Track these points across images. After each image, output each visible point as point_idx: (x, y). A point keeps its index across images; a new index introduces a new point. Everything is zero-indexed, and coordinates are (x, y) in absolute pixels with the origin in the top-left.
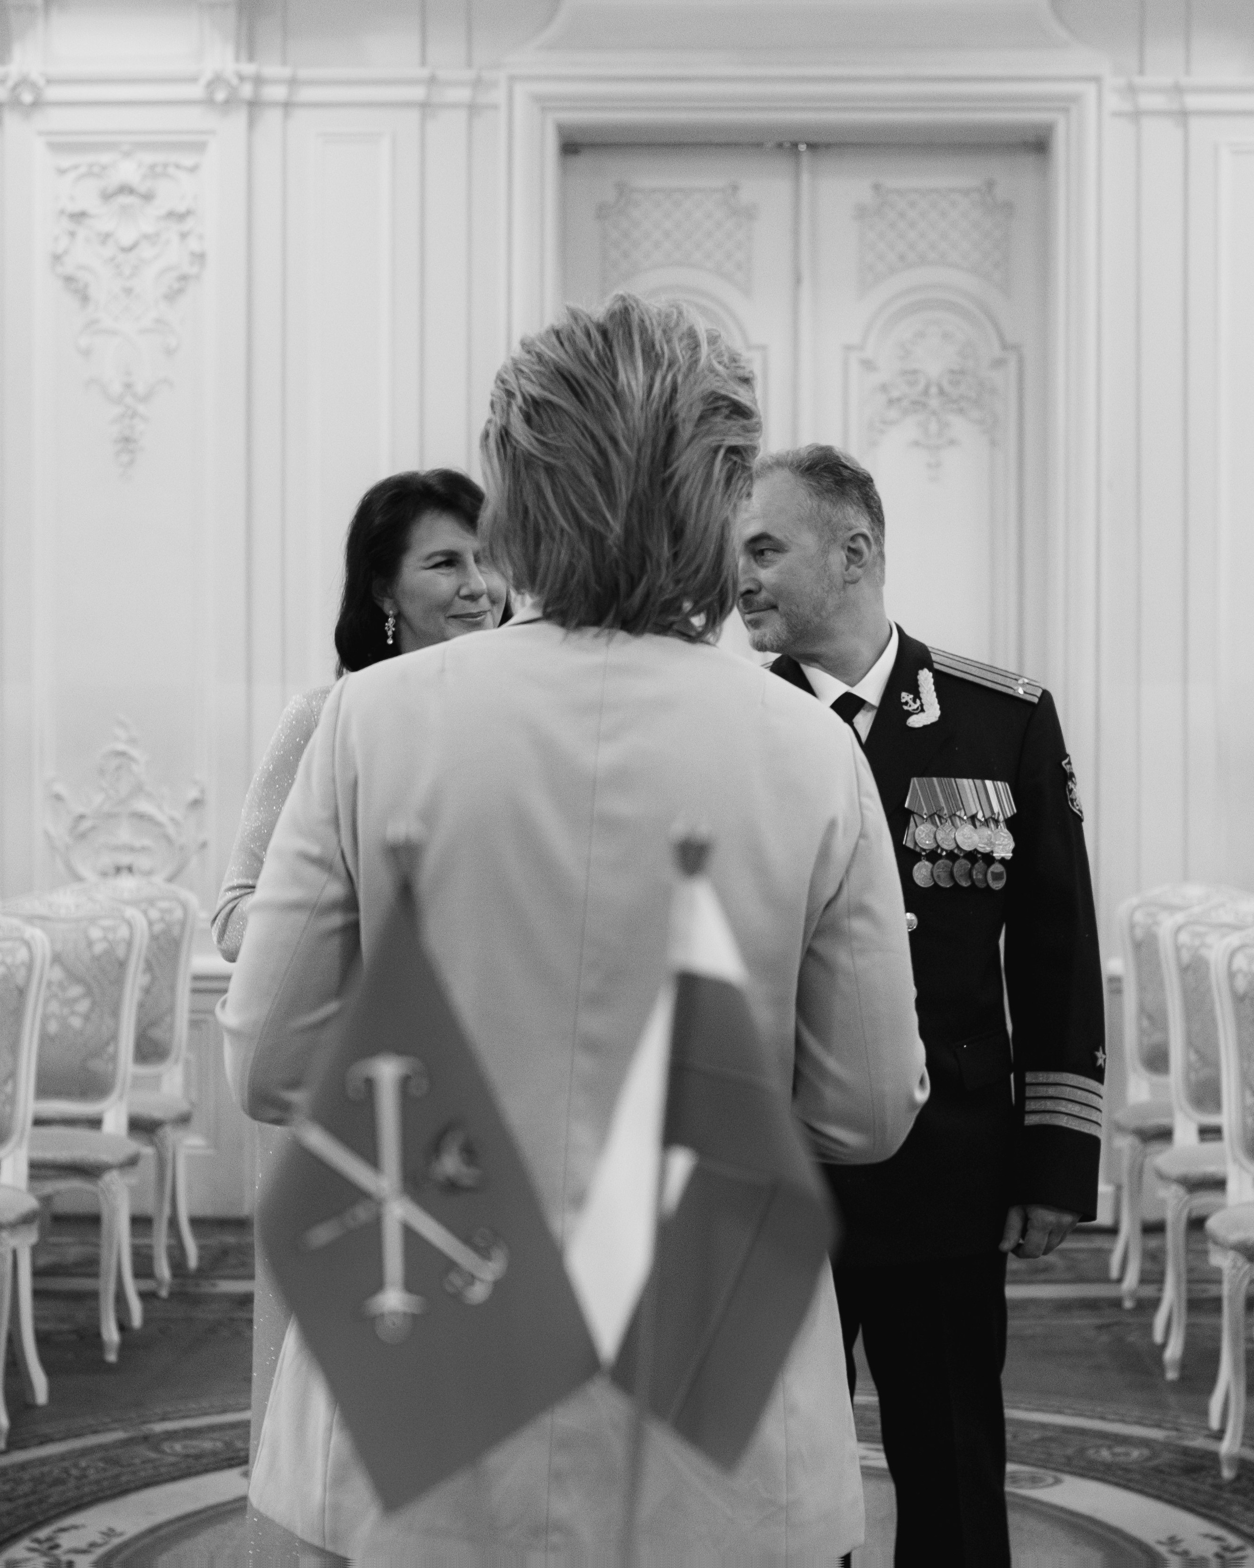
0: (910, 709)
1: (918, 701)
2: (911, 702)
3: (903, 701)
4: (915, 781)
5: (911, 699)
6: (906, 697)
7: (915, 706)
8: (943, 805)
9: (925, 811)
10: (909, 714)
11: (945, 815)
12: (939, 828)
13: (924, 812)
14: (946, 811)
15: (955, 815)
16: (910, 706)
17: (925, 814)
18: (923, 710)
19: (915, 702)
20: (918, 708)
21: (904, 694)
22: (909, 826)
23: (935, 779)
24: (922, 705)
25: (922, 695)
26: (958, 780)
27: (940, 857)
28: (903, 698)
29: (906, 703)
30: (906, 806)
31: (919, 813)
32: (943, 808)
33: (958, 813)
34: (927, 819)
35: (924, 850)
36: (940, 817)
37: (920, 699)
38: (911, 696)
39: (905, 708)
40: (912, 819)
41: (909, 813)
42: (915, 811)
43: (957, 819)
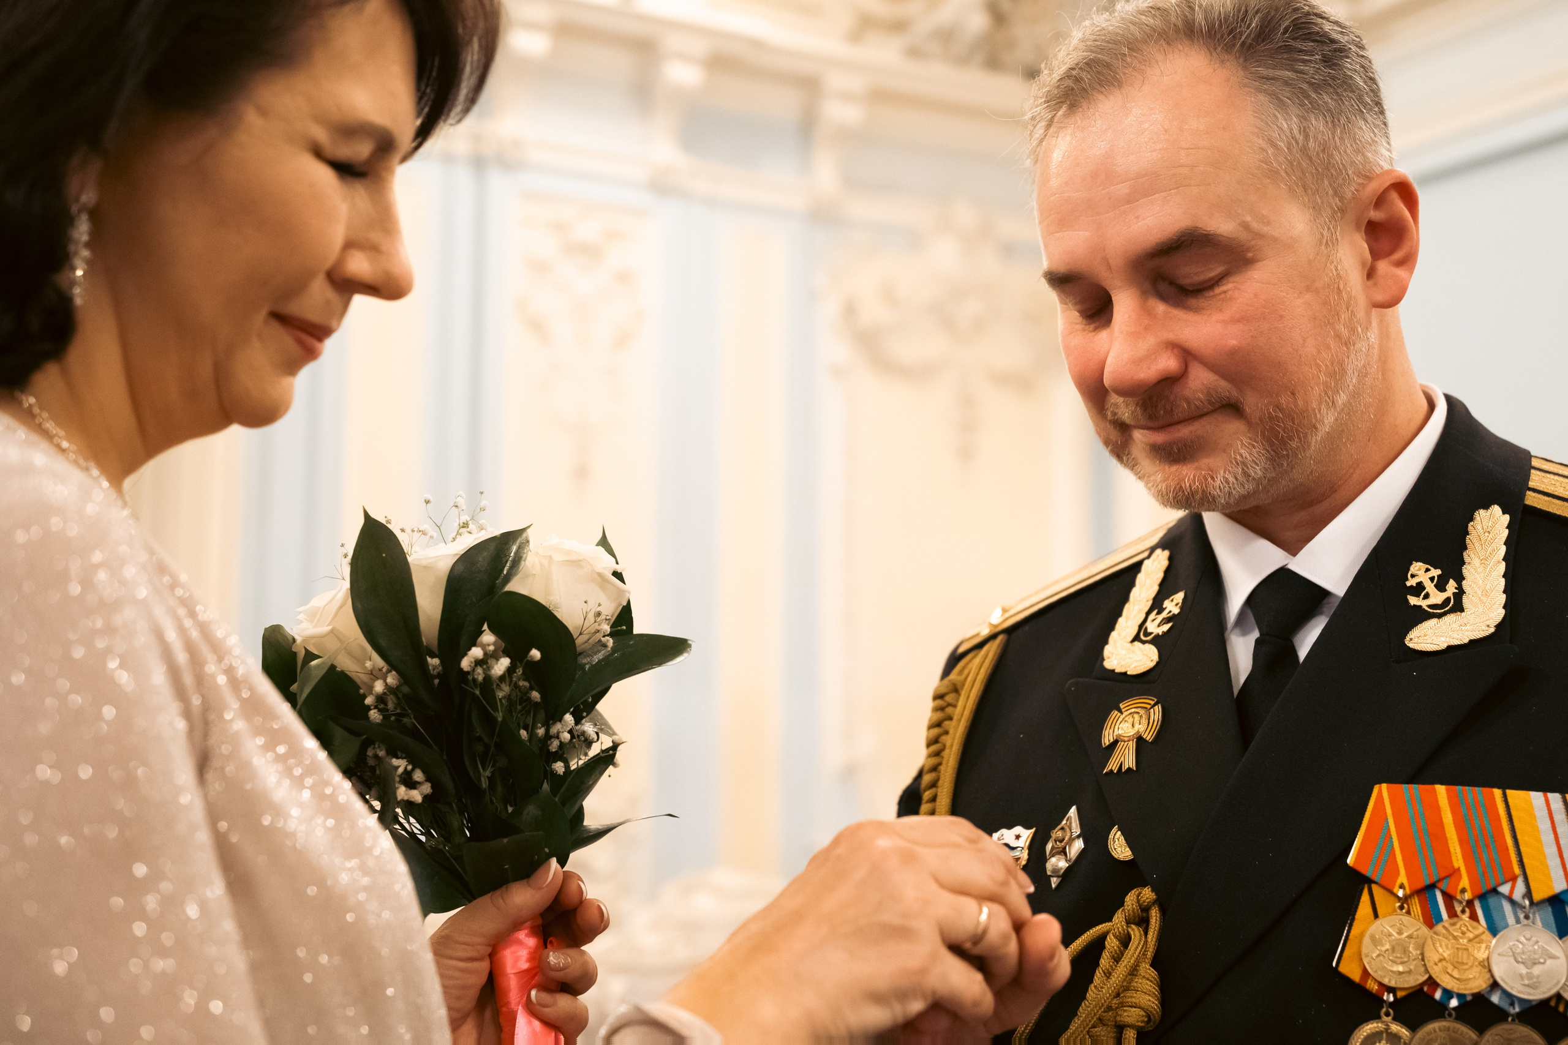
0: (1424, 604)
1: (1452, 586)
2: (1430, 587)
3: (1411, 582)
4: (1382, 792)
5: (1432, 579)
6: (1420, 573)
7: (1437, 598)
8: (1458, 861)
9: (1403, 878)
10: (1420, 616)
11: (1463, 891)
12: (1439, 928)
13: (1399, 882)
14: (1465, 882)
15: (1494, 891)
16: (1427, 596)
17: (1402, 886)
18: (1458, 607)
19: (1441, 586)
20: (1448, 600)
21: (1417, 567)
22: (1353, 919)
23: (1441, 790)
24: (1460, 593)
25: (1466, 570)
26: (1515, 796)
27: (1439, 1010)
28: (1413, 576)
29: (1419, 589)
30: (1350, 860)
31: (1384, 883)
32: (1459, 869)
33: (1505, 889)
34: (1405, 899)
35: (1391, 990)
36: (1449, 898)
37: (1460, 579)
38: (1436, 572)
39: (1413, 601)
40: (1365, 897)
41: (1359, 881)
42: (1377, 879)
43: (1507, 907)
